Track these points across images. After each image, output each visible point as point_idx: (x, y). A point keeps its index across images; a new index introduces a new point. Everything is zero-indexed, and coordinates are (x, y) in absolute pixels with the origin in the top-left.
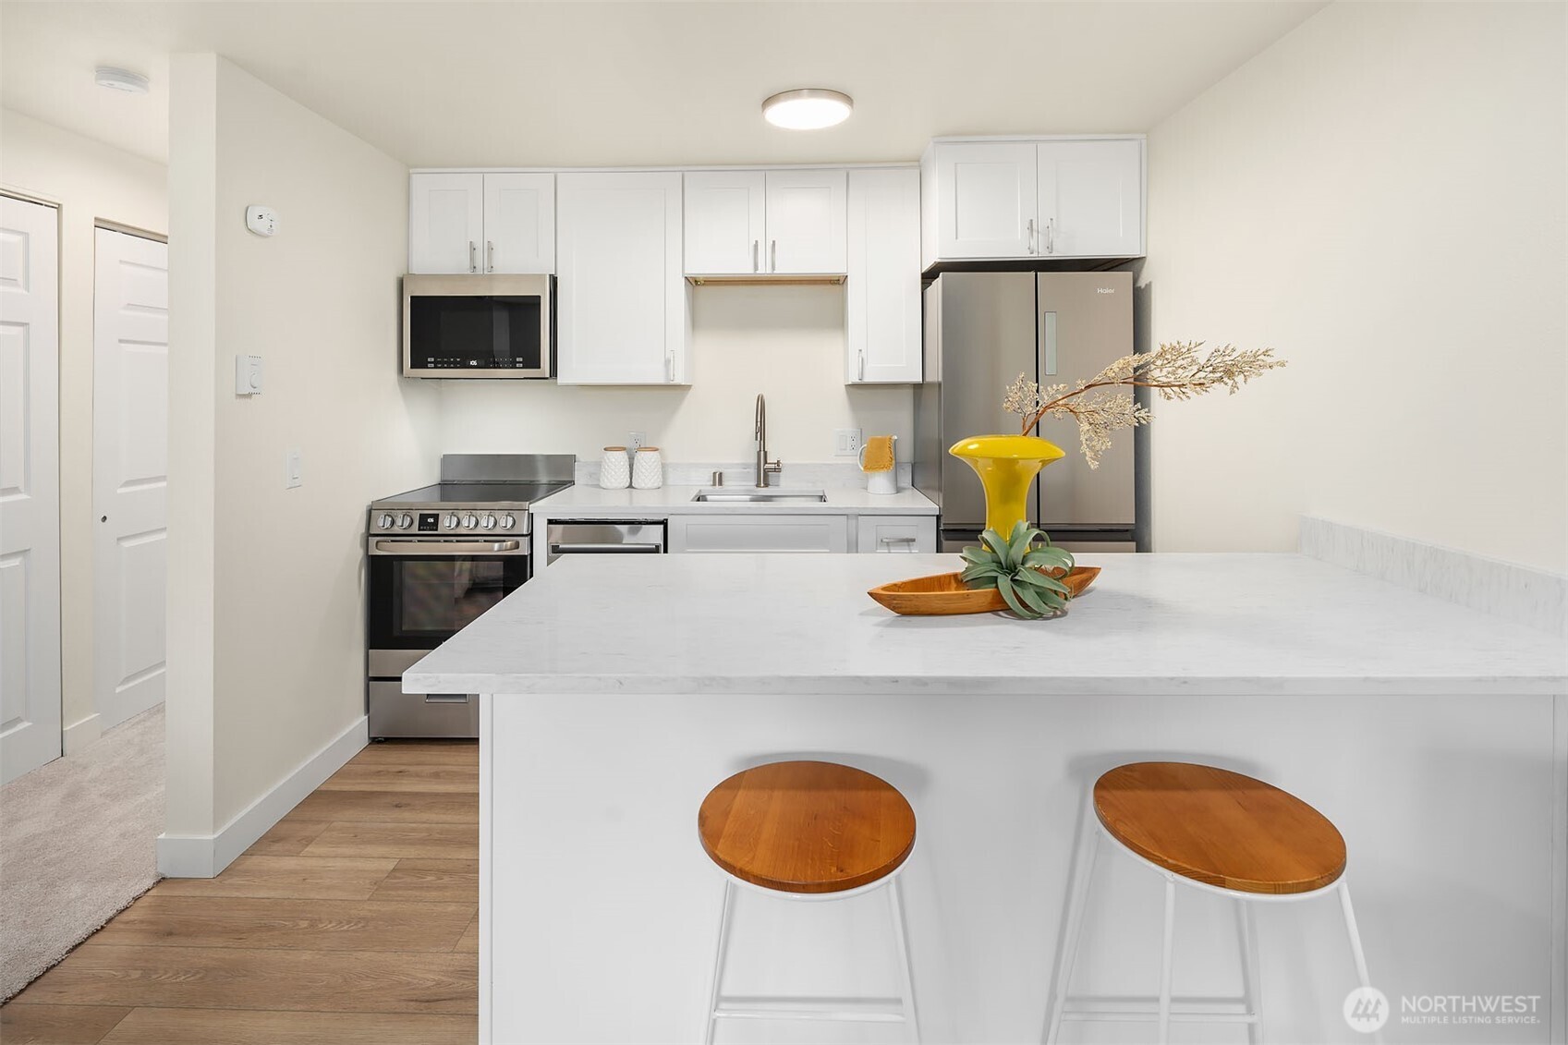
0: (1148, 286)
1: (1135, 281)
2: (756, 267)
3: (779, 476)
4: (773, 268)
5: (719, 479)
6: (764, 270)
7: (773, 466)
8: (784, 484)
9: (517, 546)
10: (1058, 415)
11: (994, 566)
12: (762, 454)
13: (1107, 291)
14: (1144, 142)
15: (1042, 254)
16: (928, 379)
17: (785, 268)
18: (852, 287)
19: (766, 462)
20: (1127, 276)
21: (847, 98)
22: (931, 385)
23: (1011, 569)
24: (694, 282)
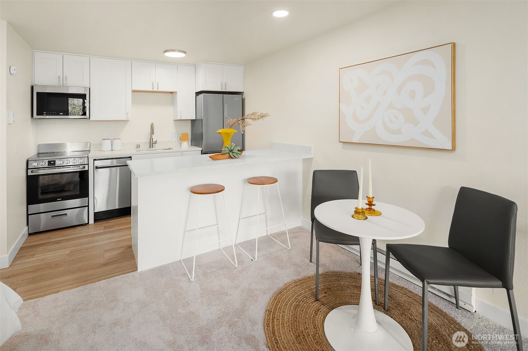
0: (245, 98)
1: (242, 97)
2: (153, 88)
3: (155, 145)
4: (158, 89)
5: (138, 146)
6: (155, 89)
7: (155, 142)
8: (157, 146)
9: (84, 167)
10: (235, 125)
11: (228, 151)
12: (151, 139)
13: (237, 99)
14: (244, 67)
15: (224, 90)
16: (197, 118)
17: (160, 89)
18: (178, 94)
19: (152, 141)
20: (240, 96)
21: (185, 53)
22: (198, 120)
23: (231, 151)
24: (134, 91)
